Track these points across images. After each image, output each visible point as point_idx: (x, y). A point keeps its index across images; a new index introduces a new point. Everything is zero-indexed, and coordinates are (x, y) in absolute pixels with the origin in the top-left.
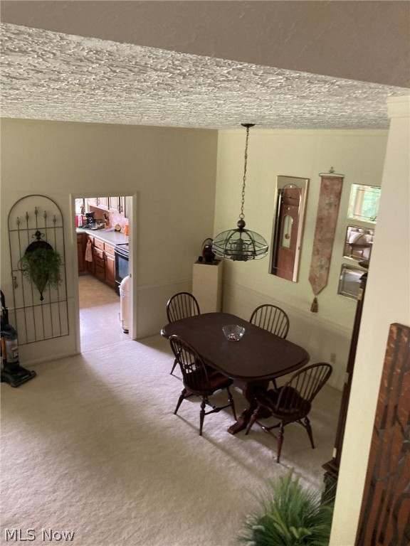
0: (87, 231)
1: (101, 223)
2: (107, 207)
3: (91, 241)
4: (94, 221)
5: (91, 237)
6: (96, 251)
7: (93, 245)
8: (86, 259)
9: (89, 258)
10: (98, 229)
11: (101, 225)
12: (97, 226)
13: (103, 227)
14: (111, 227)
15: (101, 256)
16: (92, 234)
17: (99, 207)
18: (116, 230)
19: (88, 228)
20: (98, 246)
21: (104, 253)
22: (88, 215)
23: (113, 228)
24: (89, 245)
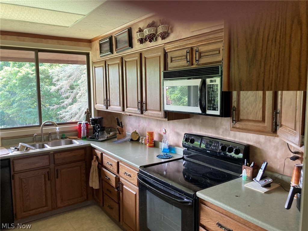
0: (93, 144)
1: (111, 131)
2: (120, 108)
3: (97, 157)
4: (103, 129)
5: (99, 153)
6: (105, 175)
7: (101, 164)
8: (91, 185)
9: (94, 183)
10: (108, 140)
11: (111, 134)
12: (106, 136)
13: (114, 137)
14: (125, 136)
15: (114, 184)
16: (99, 147)
17: (110, 110)
18: (132, 140)
19: (94, 139)
20: (109, 167)
21: (118, 180)
22: (95, 121)
23: (128, 138)
24: (95, 164)
